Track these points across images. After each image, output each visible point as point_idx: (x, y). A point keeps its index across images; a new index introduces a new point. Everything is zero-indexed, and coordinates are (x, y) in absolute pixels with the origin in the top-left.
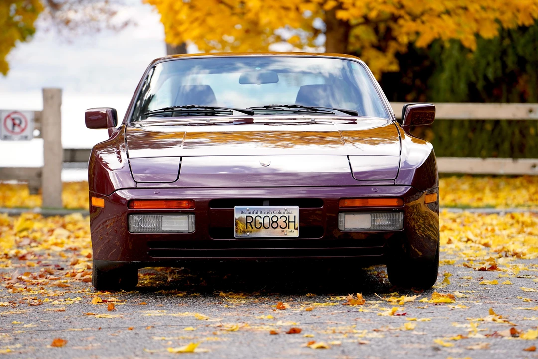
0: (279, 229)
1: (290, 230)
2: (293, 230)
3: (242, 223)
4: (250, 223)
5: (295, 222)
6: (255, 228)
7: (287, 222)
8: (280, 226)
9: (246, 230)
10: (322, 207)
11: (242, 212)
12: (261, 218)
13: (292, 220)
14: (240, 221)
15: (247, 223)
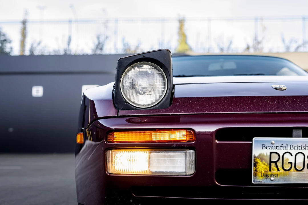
3: (264, 162)
4: (275, 162)
6: (282, 171)
9: (269, 173)
11: (264, 147)
12: (292, 155)
14: (262, 160)
15: (271, 162)
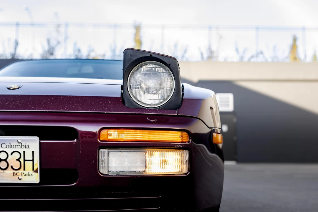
0: (10, 171)
1: (25, 172)
2: (31, 172)
5: (33, 160)
7: (22, 160)
8: (12, 167)
10: (75, 140)
13: (29, 157)
